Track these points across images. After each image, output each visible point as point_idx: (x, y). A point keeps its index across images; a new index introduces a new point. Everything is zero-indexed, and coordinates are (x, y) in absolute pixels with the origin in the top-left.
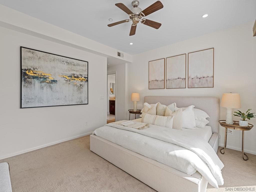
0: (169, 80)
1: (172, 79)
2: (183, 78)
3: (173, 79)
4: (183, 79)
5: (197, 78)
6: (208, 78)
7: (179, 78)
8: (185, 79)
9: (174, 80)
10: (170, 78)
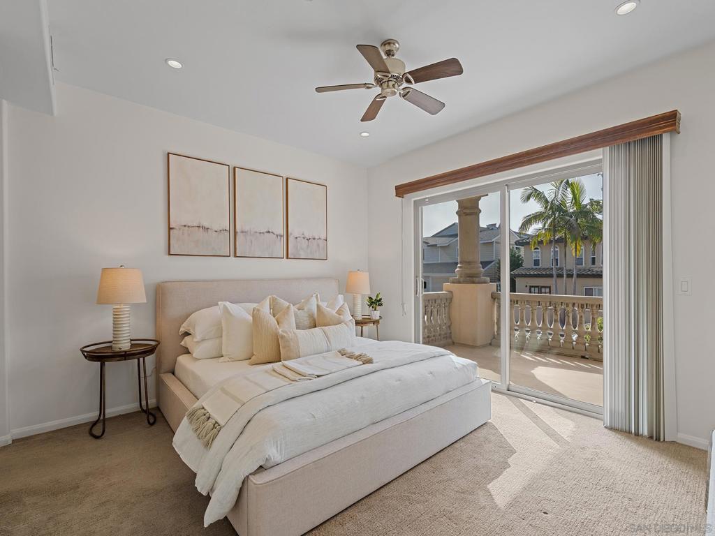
0: (242, 232)
1: (252, 233)
2: (278, 233)
3: (256, 232)
4: (277, 236)
5: (304, 238)
6: (320, 241)
7: (269, 232)
8: (281, 236)
9: (258, 234)
10: (246, 229)
